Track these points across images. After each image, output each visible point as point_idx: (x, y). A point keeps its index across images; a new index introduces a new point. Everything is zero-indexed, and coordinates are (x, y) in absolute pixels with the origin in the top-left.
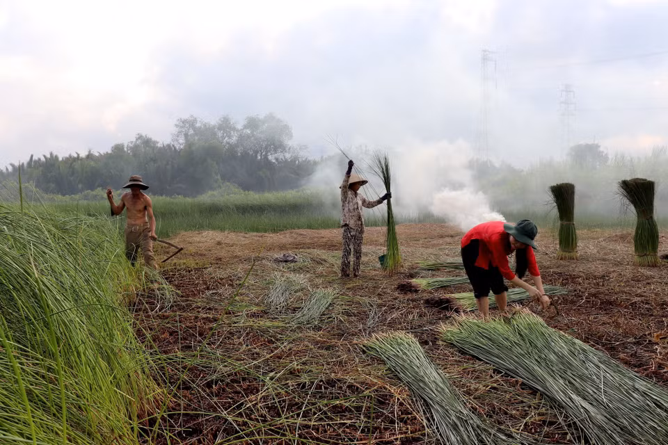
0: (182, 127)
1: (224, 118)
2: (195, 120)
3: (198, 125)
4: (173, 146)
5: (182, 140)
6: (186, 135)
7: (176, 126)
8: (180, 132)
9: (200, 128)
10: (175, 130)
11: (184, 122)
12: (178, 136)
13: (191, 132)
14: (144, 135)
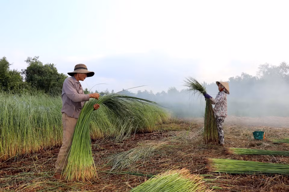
0: (261, 68)
1: (283, 63)
2: (268, 65)
3: (270, 67)
4: (257, 77)
5: (262, 74)
6: (264, 72)
7: (259, 68)
8: (261, 71)
9: (271, 68)
10: (258, 70)
11: (263, 66)
12: (260, 73)
13: (266, 70)
14: (245, 73)
